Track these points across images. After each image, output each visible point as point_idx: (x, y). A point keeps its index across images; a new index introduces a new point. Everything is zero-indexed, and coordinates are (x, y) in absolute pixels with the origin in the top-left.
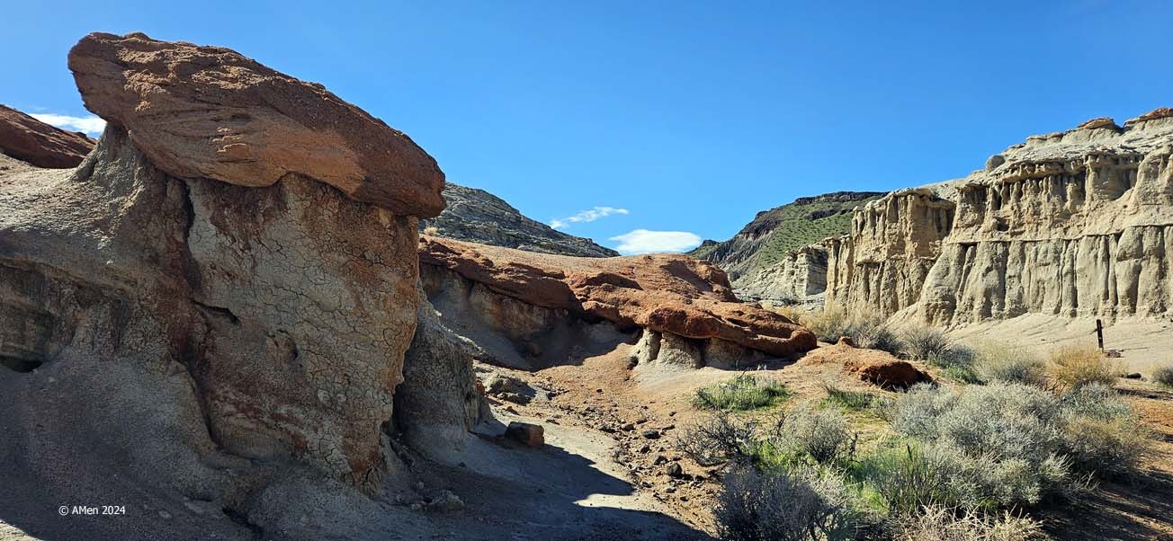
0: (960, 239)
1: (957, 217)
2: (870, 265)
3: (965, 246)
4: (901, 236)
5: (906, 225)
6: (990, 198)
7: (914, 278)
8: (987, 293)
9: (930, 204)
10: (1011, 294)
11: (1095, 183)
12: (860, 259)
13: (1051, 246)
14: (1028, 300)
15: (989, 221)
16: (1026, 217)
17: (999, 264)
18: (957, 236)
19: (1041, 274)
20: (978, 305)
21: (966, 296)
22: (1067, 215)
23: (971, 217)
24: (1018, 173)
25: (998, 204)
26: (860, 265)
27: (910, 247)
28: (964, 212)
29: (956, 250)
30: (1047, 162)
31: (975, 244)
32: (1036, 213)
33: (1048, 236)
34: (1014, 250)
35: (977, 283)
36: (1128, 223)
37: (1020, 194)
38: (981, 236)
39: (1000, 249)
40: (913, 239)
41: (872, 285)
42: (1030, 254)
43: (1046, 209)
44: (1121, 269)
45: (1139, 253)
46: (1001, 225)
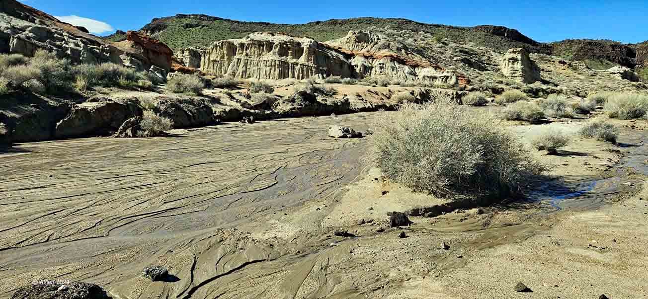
0: (238, 57)
1: (237, 51)
2: (215, 61)
3: (239, 59)
4: (224, 54)
5: (225, 51)
6: (245, 48)
7: (226, 66)
8: (243, 72)
9: (232, 46)
10: (248, 73)
11: (266, 48)
12: (212, 59)
13: (256, 62)
14: (251, 74)
15: (244, 54)
16: (252, 54)
17: (246, 65)
18: (237, 56)
19: (254, 68)
20: (240, 75)
21: (238, 72)
22: (260, 55)
23: (240, 52)
24: (251, 42)
25: (246, 50)
26: (212, 61)
27: (226, 57)
28: (239, 50)
29: (236, 60)
30: (257, 41)
31: (241, 59)
32: (254, 53)
33: (256, 59)
34: (249, 61)
35: (241, 69)
36: (270, 58)
37: (251, 48)
38: (242, 57)
39: (246, 61)
40: (227, 55)
41: (215, 67)
42: (252, 63)
43: (256, 52)
44: (268, 68)
45: (271, 66)
46: (247, 55)
